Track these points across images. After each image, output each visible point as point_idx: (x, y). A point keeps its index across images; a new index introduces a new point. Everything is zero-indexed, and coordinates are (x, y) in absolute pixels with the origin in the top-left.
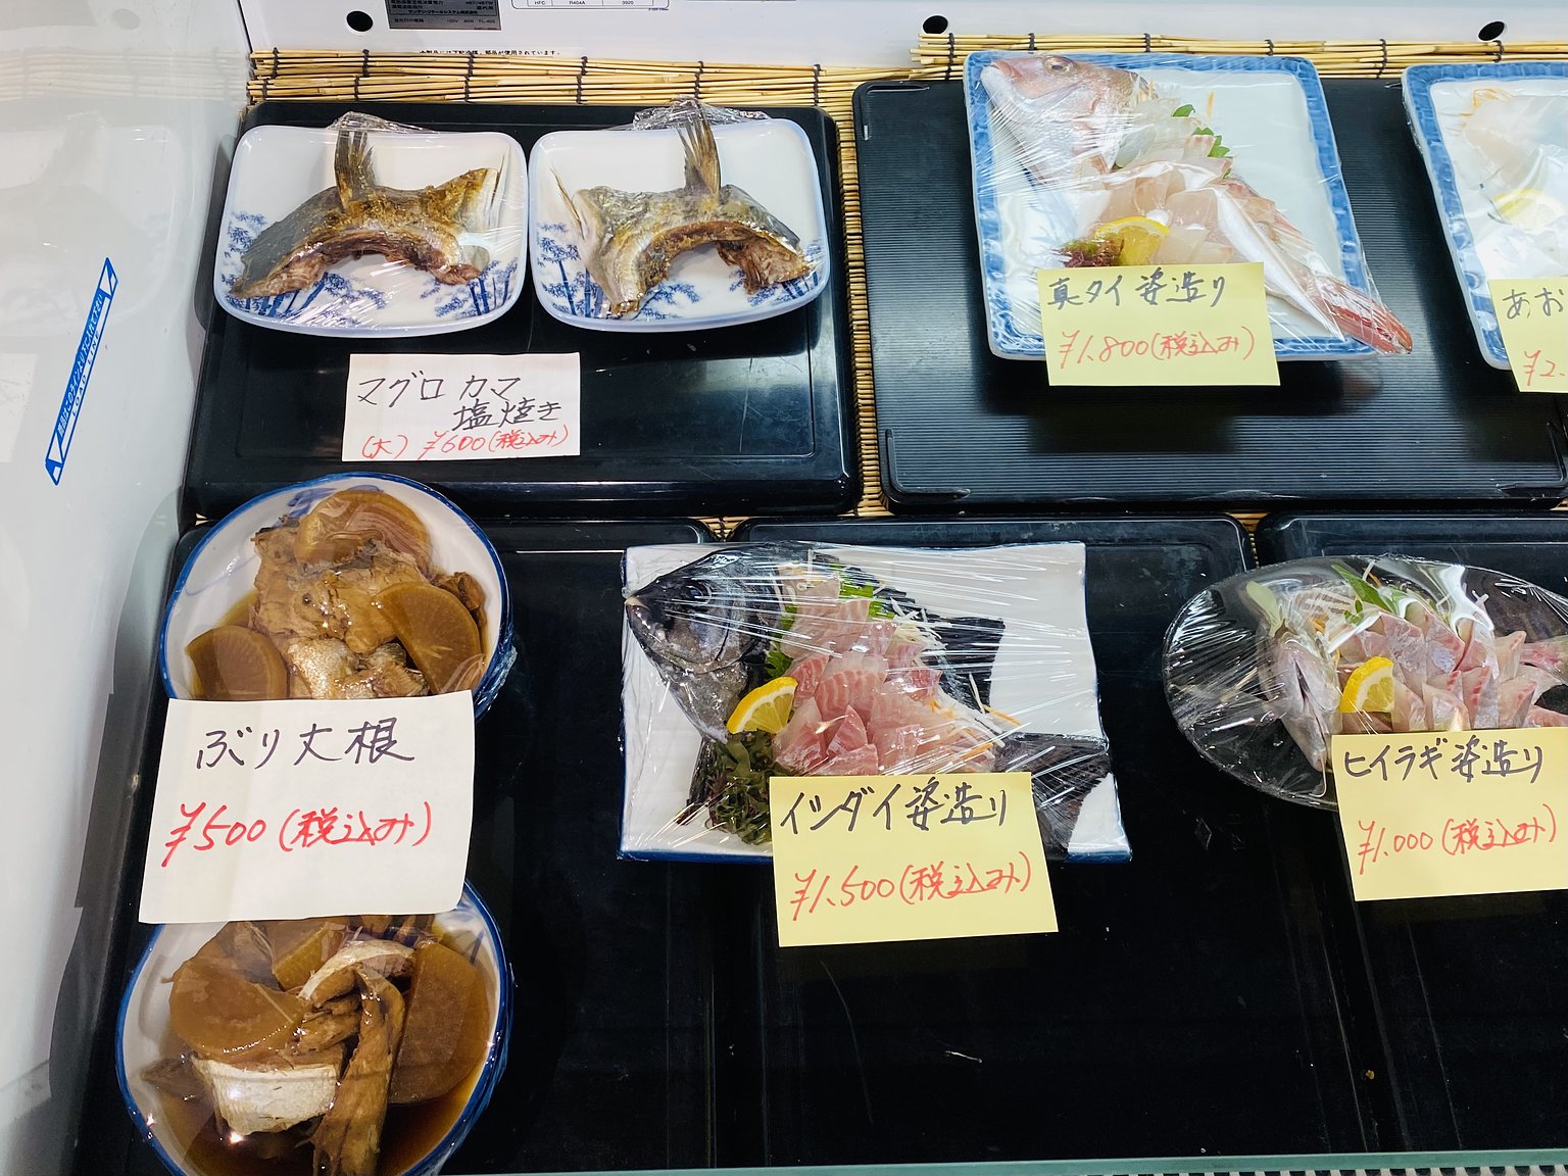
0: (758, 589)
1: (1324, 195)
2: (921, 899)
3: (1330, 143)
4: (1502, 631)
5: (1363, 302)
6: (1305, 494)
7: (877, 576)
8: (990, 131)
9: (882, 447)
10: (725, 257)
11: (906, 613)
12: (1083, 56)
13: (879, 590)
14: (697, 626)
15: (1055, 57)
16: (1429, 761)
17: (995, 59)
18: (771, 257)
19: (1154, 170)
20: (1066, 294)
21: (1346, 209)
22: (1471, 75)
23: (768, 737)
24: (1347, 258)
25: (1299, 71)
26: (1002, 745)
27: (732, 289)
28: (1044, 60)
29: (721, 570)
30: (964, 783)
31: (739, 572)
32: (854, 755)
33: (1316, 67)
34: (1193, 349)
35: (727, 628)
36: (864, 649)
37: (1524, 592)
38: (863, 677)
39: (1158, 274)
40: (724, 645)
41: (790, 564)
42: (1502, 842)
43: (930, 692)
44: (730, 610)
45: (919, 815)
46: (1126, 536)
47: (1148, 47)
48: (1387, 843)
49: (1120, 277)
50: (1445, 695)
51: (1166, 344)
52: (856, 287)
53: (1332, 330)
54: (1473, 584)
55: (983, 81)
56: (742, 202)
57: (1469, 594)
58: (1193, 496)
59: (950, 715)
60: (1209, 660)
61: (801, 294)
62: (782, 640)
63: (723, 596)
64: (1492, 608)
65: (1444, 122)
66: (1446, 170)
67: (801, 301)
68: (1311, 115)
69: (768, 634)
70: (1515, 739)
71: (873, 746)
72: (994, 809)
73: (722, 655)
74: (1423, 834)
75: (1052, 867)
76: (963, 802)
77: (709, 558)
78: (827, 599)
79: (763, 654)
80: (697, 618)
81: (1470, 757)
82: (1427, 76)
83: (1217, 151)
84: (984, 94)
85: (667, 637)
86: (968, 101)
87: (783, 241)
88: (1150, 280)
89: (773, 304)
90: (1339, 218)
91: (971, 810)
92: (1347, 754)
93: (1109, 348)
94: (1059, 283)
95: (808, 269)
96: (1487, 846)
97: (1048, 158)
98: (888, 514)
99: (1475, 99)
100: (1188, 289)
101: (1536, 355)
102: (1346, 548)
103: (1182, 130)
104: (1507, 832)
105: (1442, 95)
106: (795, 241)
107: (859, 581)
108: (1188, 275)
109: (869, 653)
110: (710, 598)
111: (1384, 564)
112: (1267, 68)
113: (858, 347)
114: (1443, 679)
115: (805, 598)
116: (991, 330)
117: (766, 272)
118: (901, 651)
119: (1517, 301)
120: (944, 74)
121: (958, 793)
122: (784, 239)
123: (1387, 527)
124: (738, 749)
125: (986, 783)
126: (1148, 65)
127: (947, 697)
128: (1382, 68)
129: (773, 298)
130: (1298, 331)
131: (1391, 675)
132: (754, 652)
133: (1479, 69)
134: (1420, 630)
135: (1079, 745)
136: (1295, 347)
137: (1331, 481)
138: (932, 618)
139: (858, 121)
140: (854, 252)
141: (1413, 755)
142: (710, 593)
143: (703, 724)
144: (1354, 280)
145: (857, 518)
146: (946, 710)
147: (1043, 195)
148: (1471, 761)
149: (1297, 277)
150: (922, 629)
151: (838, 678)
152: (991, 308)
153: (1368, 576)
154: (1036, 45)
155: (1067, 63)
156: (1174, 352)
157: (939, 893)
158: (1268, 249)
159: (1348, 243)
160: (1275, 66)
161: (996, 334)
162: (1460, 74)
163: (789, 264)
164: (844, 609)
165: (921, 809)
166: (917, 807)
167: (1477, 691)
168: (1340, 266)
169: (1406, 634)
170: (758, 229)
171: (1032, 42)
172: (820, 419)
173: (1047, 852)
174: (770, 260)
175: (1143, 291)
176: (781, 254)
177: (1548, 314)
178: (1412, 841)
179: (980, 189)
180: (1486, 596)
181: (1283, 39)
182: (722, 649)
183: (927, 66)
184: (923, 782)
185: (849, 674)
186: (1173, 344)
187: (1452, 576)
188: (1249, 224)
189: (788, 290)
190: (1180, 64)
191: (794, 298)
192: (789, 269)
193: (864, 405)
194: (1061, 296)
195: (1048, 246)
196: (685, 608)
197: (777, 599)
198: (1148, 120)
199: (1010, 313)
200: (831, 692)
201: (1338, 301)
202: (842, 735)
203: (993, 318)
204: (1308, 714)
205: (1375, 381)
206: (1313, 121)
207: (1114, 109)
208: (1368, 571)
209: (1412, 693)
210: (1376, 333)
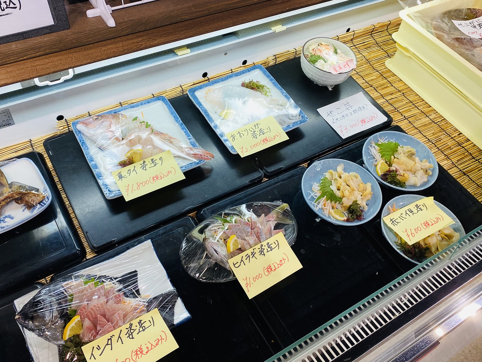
0: (59, 294)
1: (179, 128)
2: (139, 358)
3: (176, 114)
4: (259, 216)
5: (198, 150)
6: (204, 202)
7: (95, 274)
8: (85, 141)
9: (87, 237)
10: (18, 203)
11: (107, 280)
12: (104, 113)
13: (97, 278)
14: (41, 314)
15: (95, 116)
16: (253, 256)
17: (79, 122)
18: (32, 197)
19: (133, 137)
20: (122, 176)
21: (186, 129)
22: (203, 87)
23: (78, 336)
24: (190, 141)
25: (161, 99)
26: (147, 304)
27: (23, 211)
28: (92, 118)
29: (44, 294)
30: (140, 320)
31: (50, 292)
32: (105, 328)
33: (166, 97)
34: (161, 178)
35: (52, 310)
36: (97, 297)
37: (260, 205)
38: (99, 305)
39: (144, 162)
40: (52, 316)
41: (66, 283)
42: (278, 267)
43: (122, 300)
44: (51, 305)
45: (130, 335)
46: (163, 232)
47: (121, 105)
48: (252, 281)
49: (135, 166)
50: (251, 237)
51: (153, 179)
52: (64, 196)
53: (193, 160)
54: (248, 208)
55: (78, 129)
56: (17, 185)
57: (248, 211)
58: (176, 215)
59: (130, 303)
60: (192, 255)
61: (45, 204)
62: (71, 306)
63: (47, 301)
64: (255, 212)
65: (201, 100)
66: (206, 112)
67: (45, 206)
68: (169, 109)
69: (66, 306)
70: (271, 240)
71: (109, 323)
72: (151, 323)
73: (53, 319)
74: (259, 274)
75: (172, 331)
76: (141, 325)
77: (40, 292)
78: (80, 288)
79: (67, 313)
80: (41, 312)
81: (263, 250)
82: (193, 91)
83: (147, 126)
84: (80, 132)
85: (33, 322)
86: (76, 135)
87: (33, 192)
88: (143, 164)
89: (38, 210)
90: (185, 132)
91: (144, 326)
92: (233, 263)
93: (139, 186)
94: (119, 174)
95: (44, 196)
96: (275, 270)
97: (103, 142)
98: (96, 255)
99: (206, 93)
100: (154, 163)
101: (242, 148)
102: (216, 212)
103: (137, 124)
104: (278, 264)
105: (198, 94)
106: (38, 190)
107: (89, 278)
108: (152, 160)
109: (99, 297)
110: (43, 304)
111: (227, 211)
112: (153, 101)
113: (70, 212)
114: (249, 234)
115: (74, 290)
116: (105, 193)
117: (32, 202)
118: (108, 293)
119: (233, 137)
120: (68, 130)
121: (139, 324)
122: (33, 191)
123: (226, 202)
124: (69, 344)
125: (146, 317)
126: (122, 110)
127: (128, 299)
128: (183, 92)
129: (37, 208)
130: (184, 163)
131: (236, 238)
132: (64, 313)
133: (204, 85)
134: (239, 224)
135: (168, 294)
136: (186, 168)
137: (209, 196)
138: (116, 279)
139: (47, 151)
140: (59, 186)
141: (249, 256)
142: (42, 303)
143: (56, 342)
144: (194, 145)
145: (87, 260)
146: (128, 302)
147: (106, 152)
148: (263, 251)
149: (180, 150)
150: (113, 283)
151: (92, 309)
152: (102, 187)
153: (224, 216)
154: (91, 114)
155: (100, 117)
156: (156, 180)
157: (143, 354)
158: (170, 146)
159: (189, 137)
160: (155, 100)
161: (106, 194)
162: (200, 88)
163: (38, 197)
164: (86, 288)
165: (130, 333)
166: (129, 333)
167: (258, 233)
168: (189, 144)
169: (236, 227)
170: (24, 191)
171: (89, 114)
172: (65, 237)
173: (169, 327)
174: (32, 198)
175: (142, 168)
176: (34, 195)
177: (241, 137)
178: (257, 277)
179: (88, 157)
180: (252, 209)
181: (156, 93)
182: (52, 317)
183: (62, 129)
184: (128, 325)
185: (94, 306)
186: (155, 178)
187: (243, 207)
188: (163, 142)
189: (41, 205)
190: (130, 107)
191: (43, 206)
192: (39, 199)
193: (78, 227)
194: (121, 177)
195: (112, 165)
196: (36, 311)
197: (65, 295)
198: (126, 124)
199: (108, 187)
200: (91, 314)
201: (192, 152)
202: (99, 324)
203: (104, 190)
204: (220, 258)
205: (211, 168)
206: (170, 110)
207: (116, 124)
208: (223, 215)
209: (243, 241)
210: (204, 156)
